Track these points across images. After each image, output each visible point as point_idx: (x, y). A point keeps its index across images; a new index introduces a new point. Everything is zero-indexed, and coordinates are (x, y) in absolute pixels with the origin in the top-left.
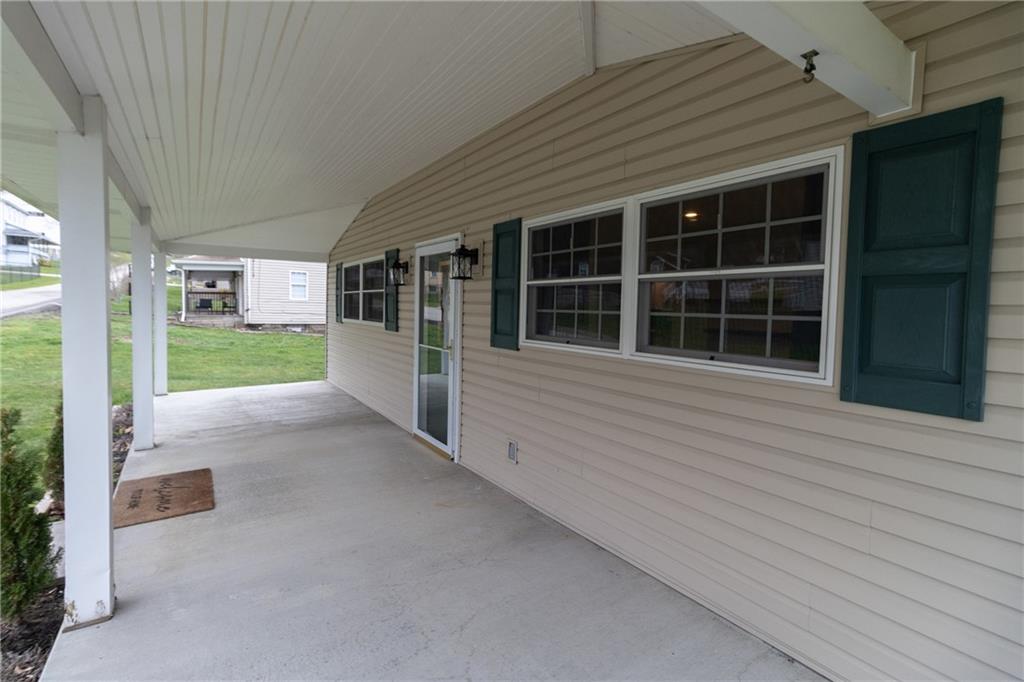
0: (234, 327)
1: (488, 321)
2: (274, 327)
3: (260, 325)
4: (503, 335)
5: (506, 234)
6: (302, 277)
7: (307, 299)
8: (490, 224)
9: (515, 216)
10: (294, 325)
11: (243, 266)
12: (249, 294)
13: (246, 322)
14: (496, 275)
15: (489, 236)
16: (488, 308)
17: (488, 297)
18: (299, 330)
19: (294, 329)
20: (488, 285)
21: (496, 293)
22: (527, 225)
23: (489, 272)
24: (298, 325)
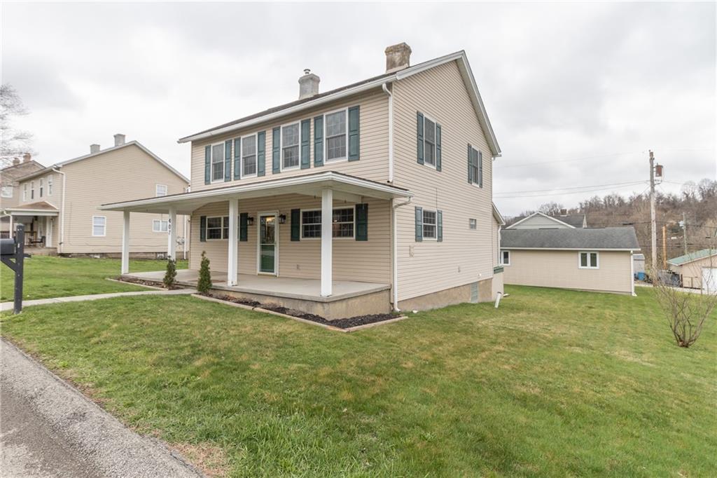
0: (49, 255)
1: (290, 235)
2: (80, 255)
3: (70, 254)
4: (295, 237)
5: (295, 213)
6: (101, 220)
7: (105, 235)
8: (290, 209)
9: (298, 208)
10: (94, 254)
11: (58, 213)
12: (62, 232)
13: (59, 252)
14: (292, 223)
15: (290, 212)
16: (290, 231)
17: (290, 228)
18: (98, 257)
19: (96, 256)
20: (290, 225)
21: (292, 227)
22: (301, 211)
23: (290, 222)
24: (97, 254)
